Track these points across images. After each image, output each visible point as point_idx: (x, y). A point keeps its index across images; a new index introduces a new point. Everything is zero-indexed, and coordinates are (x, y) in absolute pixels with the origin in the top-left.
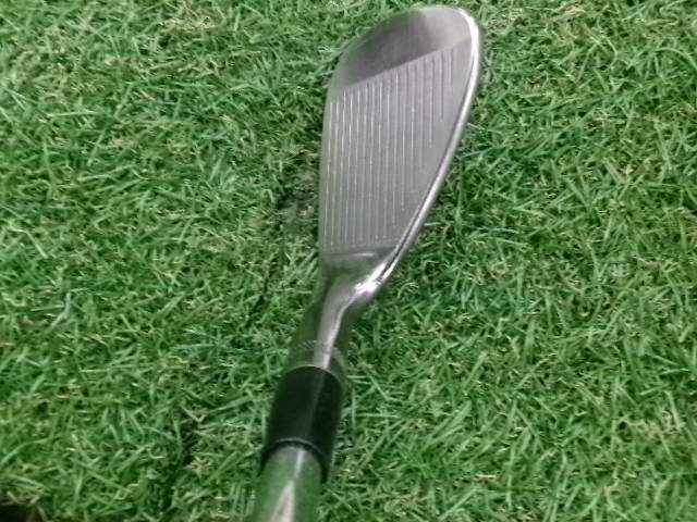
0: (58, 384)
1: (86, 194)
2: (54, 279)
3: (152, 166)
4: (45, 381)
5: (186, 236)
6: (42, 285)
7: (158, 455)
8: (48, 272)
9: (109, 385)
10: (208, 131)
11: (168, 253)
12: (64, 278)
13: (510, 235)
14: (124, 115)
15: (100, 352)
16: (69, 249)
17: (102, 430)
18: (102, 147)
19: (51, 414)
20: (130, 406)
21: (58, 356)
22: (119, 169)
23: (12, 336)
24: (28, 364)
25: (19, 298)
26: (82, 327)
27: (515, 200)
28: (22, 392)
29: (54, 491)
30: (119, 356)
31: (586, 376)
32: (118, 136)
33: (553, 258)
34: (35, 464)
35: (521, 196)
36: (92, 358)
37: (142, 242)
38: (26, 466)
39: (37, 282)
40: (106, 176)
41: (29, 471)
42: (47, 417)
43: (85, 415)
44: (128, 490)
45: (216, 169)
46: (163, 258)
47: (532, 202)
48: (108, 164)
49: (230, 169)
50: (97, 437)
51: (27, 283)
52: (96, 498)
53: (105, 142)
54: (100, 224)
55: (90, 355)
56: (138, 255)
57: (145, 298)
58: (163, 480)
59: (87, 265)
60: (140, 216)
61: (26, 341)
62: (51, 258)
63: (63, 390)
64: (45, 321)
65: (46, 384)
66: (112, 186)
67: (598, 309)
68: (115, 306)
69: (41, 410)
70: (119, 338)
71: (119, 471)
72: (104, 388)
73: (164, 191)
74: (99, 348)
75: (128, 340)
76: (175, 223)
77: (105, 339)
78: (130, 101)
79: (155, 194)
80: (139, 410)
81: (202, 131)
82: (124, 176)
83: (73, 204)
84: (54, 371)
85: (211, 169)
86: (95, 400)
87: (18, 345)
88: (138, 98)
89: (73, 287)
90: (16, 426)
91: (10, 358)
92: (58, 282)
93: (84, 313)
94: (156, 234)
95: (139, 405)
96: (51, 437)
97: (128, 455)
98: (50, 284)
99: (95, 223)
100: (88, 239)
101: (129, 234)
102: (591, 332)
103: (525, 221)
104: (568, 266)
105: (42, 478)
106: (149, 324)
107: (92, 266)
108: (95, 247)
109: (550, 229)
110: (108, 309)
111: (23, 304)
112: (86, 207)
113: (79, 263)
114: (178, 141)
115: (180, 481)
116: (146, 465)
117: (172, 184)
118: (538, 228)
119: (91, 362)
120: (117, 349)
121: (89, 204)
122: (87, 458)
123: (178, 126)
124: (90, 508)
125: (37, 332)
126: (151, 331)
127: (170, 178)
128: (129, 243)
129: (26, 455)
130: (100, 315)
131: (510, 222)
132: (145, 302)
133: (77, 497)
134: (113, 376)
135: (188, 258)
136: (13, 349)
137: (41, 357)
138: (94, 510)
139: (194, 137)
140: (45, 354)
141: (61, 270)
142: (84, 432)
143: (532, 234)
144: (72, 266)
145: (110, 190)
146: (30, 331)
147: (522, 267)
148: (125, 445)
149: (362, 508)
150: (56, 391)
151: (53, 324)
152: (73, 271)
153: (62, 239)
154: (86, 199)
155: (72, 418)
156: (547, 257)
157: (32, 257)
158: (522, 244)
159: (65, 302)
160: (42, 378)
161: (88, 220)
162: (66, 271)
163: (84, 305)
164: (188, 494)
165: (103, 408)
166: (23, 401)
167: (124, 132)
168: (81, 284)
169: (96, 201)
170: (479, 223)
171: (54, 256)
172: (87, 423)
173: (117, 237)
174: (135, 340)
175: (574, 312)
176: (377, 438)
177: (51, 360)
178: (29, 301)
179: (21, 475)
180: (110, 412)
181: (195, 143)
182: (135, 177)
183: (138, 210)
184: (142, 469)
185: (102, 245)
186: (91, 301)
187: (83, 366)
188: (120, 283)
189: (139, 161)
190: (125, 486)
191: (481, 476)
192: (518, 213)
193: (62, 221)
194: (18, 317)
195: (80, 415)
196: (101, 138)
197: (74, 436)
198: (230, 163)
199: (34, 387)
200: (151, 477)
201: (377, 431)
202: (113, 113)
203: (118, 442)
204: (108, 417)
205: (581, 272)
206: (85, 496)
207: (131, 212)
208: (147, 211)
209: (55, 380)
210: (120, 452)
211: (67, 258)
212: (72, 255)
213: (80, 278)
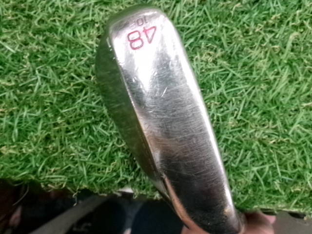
0: (52, 122)
1: (22, 6)
2: (25, 63)
4: (44, 123)
5: (93, 15)
6: (19, 69)
7: (121, 144)
8: (19, 61)
9: (80, 115)
11: (85, 29)
12: (31, 62)
15: (68, 99)
16: (26, 44)
17: (86, 140)
19: (54, 139)
20: (96, 123)
21: (45, 107)
23: (15, 104)
24: (30, 116)
25: (9, 81)
26: (52, 87)
28: (33, 131)
29: (72, 178)
30: (79, 97)
34: (57, 166)
36: (65, 103)
37: (67, 27)
38: (53, 169)
39: (15, 68)
41: (54, 171)
42: (53, 141)
43: (73, 135)
44: (112, 167)
46: (83, 33)
50: (85, 144)
51: (10, 71)
52: (97, 174)
54: (38, 23)
55: (63, 101)
56: (68, 35)
57: (82, 60)
58: (128, 156)
59: (40, 50)
61: (24, 104)
62: (17, 52)
63: (55, 125)
64: (30, 90)
65: (45, 124)
68: (66, 70)
69: (48, 139)
70: (75, 87)
71: (103, 158)
72: (78, 117)
74: (67, 96)
75: (80, 87)
76: (83, 9)
77: (69, 90)
80: (101, 124)
83: (17, 15)
84: (46, 116)
86: (75, 125)
87: (20, 107)
89: (37, 66)
90: (38, 150)
91: (18, 116)
92: (28, 65)
93: (50, 79)
94: (74, 19)
95: (101, 121)
96: (59, 151)
97: (105, 149)
98: (23, 68)
99: (35, 22)
100: (34, 35)
101: (58, 24)
105: (64, 173)
106: (90, 74)
107: (43, 50)
108: (41, 38)
110: (63, 73)
111: (13, 83)
112: (26, 14)
113: (35, 51)
116: (116, 151)
119: (65, 105)
120: (77, 93)
121: (27, 12)
122: (83, 157)
124: (95, 181)
125: (27, 97)
126: (92, 79)
128: (60, 29)
129: (50, 164)
130: (60, 78)
132: (83, 62)
133: (86, 177)
134: (81, 109)
135: (98, 29)
136: (18, 111)
137: (36, 111)
138: (97, 181)
140: (38, 108)
141: (26, 57)
142: (76, 143)
144: (32, 54)
146: (24, 98)
148: (102, 144)
149: (243, 139)
150: (52, 126)
151: (35, 90)
152: (33, 56)
153: (19, 39)
154: (24, 9)
155: (66, 138)
157: (7, 54)
159: (36, 76)
160: (41, 122)
161: (30, 23)
162: (29, 57)
163: (48, 75)
165: (82, 128)
166: (36, 137)
168: (41, 63)
169: (31, 8)
171: (19, 50)
172: (76, 138)
173: (51, 27)
174: (84, 86)
176: (240, 101)
177: (42, 111)
178: (16, 81)
179: (51, 174)
180: (86, 129)
183: (58, 7)
184: (115, 154)
185: (44, 36)
186: (51, 71)
187: (62, 108)
188: (64, 55)
190: (110, 164)
191: (305, 105)
193: (15, 27)
194: (13, 92)
195: (70, 136)
197: (72, 147)
199: (39, 127)
200: (122, 156)
201: (239, 97)
203: (98, 144)
204: (86, 132)
206: (90, 176)
207: (54, 10)
208: (63, 6)
209: (49, 120)
210: (100, 149)
211: (27, 49)
212: (29, 47)
213: (39, 59)
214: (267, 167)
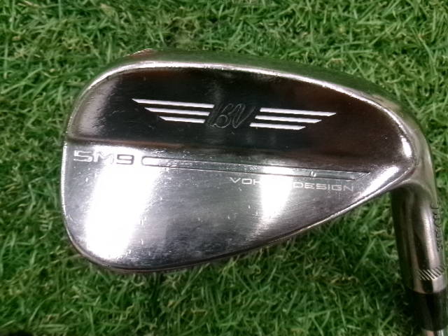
0: (49, 253)
1: (12, 102)
2: (14, 176)
3: (57, 65)
4: (37, 254)
6: (7, 184)
7: (141, 281)
8: (7, 173)
10: (91, 22)
12: (21, 174)
13: (357, 46)
14: (18, 27)
16: (16, 150)
17: (94, 277)
18: (10, 59)
19: (51, 276)
21: (41, 234)
22: (31, 74)
24: (20, 246)
26: (50, 207)
27: (356, 16)
28: (23, 265)
29: (75, 327)
31: (436, 141)
32: (19, 46)
33: (394, 56)
34: (55, 312)
35: (360, 11)
38: (49, 316)
40: (23, 83)
41: (51, 319)
42: (50, 278)
43: (77, 270)
44: (128, 312)
45: (109, 52)
47: (370, 14)
48: (21, 73)
49: (121, 50)
50: (92, 283)
52: (107, 324)
53: (11, 54)
54: (33, 124)
58: (150, 297)
59: (35, 160)
60: (62, 109)
61: (11, 229)
63: (53, 257)
65: (40, 256)
66: (31, 91)
67: (436, 88)
69: (44, 275)
71: (117, 301)
73: (74, 83)
78: (18, 12)
79: (68, 87)
81: (87, 23)
82: (37, 79)
83: (5, 114)
84: (42, 245)
85: (105, 55)
87: (7, 233)
88: (24, 8)
89: (31, 179)
90: (30, 292)
91: (5, 247)
92: (18, 178)
93: (48, 197)
96: (58, 291)
97: (119, 289)
98: (12, 182)
99: (29, 124)
100: (28, 138)
101: (58, 126)
102: (434, 107)
103: (367, 31)
104: (407, 59)
105: (62, 321)
107: (39, 159)
108: (36, 143)
109: (389, 33)
112: (17, 113)
113: (28, 159)
114: (71, 37)
115: (162, 295)
116: (134, 291)
117: (79, 75)
118: (378, 35)
121: (18, 110)
122: (89, 299)
123: (66, 24)
124: (105, 331)
125: (18, 220)
127: (74, 71)
129: (46, 309)
131: (355, 35)
133: (93, 326)
137: (29, 238)
138: (108, 331)
139: (83, 31)
140: (31, 235)
141: (16, 168)
142: (81, 281)
143: (374, 41)
144: (24, 163)
145: (31, 94)
146: (12, 221)
147: (372, 70)
148: (114, 283)
150: (49, 259)
152: (26, 166)
153: (8, 144)
154: (14, 107)
155: (67, 275)
156: (390, 56)
158: (367, 51)
159: (29, 192)
160: (35, 253)
161: (22, 123)
162: (20, 168)
163: (45, 191)
164: (171, 302)
166: (27, 273)
167: (23, 41)
168: (36, 175)
169: (23, 106)
170: (332, 42)
171: (7, 159)
172: (80, 275)
173: (51, 130)
175: (419, 95)
177: (36, 238)
179: (47, 323)
181: (85, 35)
182: (46, 78)
183: (59, 105)
184: (133, 295)
185: (40, 140)
189: (45, 64)
190: (125, 309)
192: (360, 26)
195: (72, 271)
196: (6, 52)
197: (75, 287)
198: (119, 45)
199: (32, 261)
200: (142, 298)
202: (8, 27)
203: (109, 282)
205: (418, 62)
206: (98, 325)
207: (53, 107)
208: (66, 103)
209: (45, 251)
210: (112, 289)
211: (17, 158)
212: (20, 155)
213: (33, 171)
214: (328, 312)
